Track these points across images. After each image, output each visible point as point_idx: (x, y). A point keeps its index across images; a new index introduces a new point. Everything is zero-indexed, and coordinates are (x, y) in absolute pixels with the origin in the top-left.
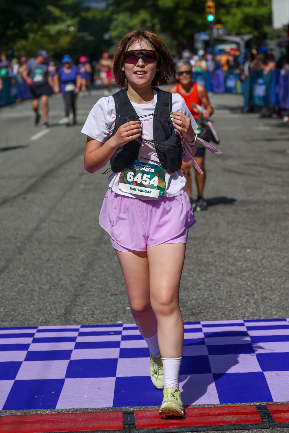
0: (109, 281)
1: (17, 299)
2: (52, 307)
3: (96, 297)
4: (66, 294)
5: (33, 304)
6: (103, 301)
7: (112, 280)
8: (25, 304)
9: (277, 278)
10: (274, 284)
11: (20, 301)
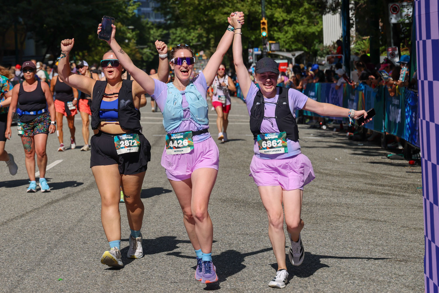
0: (169, 270)
1: (81, 283)
2: (115, 291)
3: (156, 284)
4: (128, 281)
5: (97, 289)
6: (163, 288)
7: (172, 269)
8: (89, 288)
9: (329, 273)
10: (327, 278)
11: (85, 286)
